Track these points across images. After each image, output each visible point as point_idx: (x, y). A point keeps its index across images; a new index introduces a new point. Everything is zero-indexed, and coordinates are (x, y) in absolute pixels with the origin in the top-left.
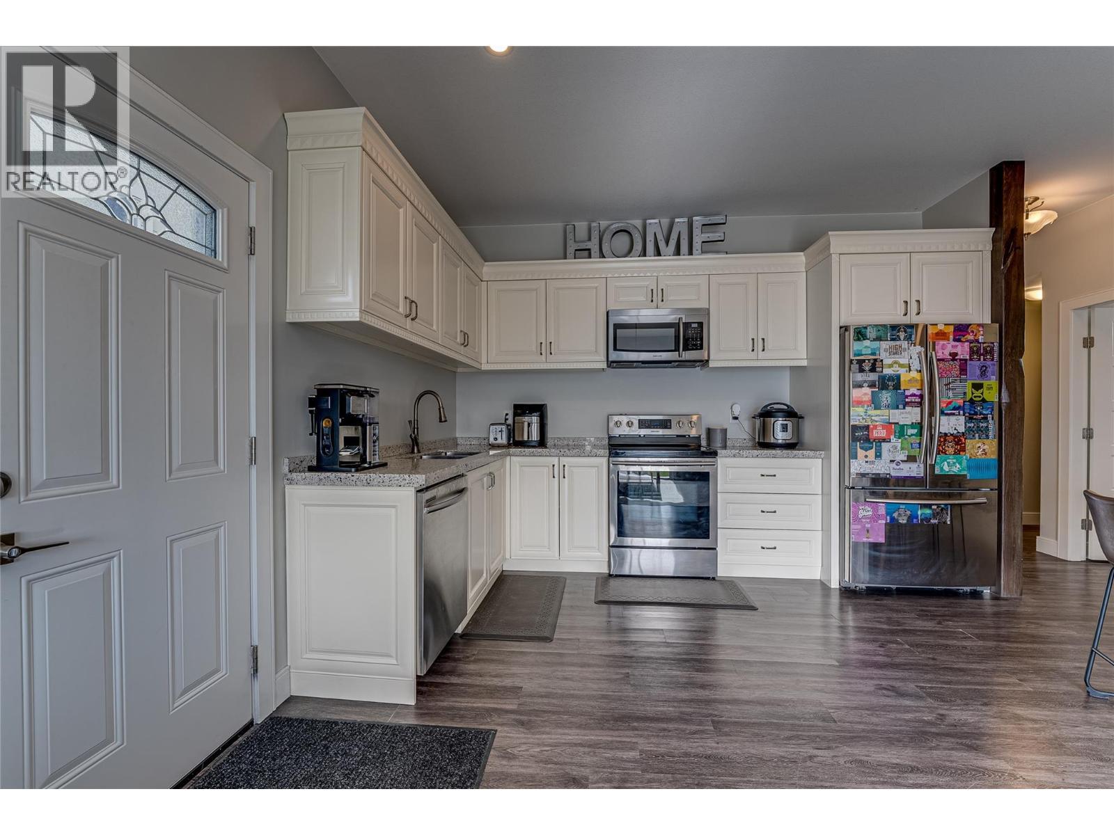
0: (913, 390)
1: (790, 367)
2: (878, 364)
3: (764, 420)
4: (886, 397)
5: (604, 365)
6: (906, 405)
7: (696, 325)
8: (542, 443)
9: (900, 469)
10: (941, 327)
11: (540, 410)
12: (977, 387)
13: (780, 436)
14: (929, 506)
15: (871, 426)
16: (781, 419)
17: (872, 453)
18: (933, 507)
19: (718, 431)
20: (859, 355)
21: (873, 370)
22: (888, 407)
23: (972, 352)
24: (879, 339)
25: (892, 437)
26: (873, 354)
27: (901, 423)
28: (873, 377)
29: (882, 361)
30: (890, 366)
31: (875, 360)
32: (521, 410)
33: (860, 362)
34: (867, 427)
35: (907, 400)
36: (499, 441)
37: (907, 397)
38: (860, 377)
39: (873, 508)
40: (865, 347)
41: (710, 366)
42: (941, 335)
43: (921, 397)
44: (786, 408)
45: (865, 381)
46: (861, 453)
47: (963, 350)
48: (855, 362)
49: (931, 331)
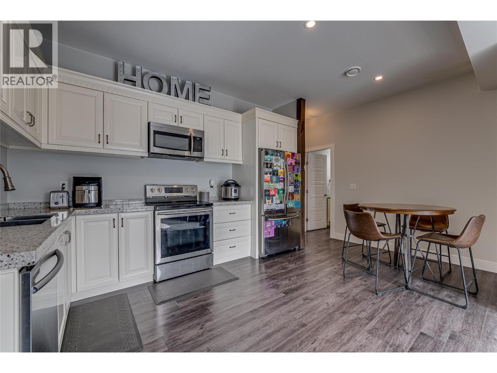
0: (282, 176)
1: (232, 164)
2: (272, 165)
3: (226, 188)
4: (274, 178)
5: (147, 155)
6: (280, 181)
7: (199, 139)
8: (99, 204)
9: (278, 207)
10: (288, 153)
11: (97, 181)
12: (296, 175)
13: (234, 195)
14: (285, 220)
15: (270, 190)
16: (233, 187)
17: (270, 200)
18: (287, 220)
19: (206, 194)
20: (267, 161)
21: (271, 167)
22: (275, 182)
23: (296, 163)
24: (272, 155)
25: (276, 194)
26: (271, 161)
27: (278, 189)
28: (271, 170)
29: (273, 164)
30: (276, 166)
31: (271, 163)
32: (79, 181)
33: (267, 164)
34: (269, 191)
35: (280, 180)
36: (60, 205)
37: (280, 178)
38: (267, 170)
39: (271, 223)
40: (268, 157)
41: (204, 161)
42: (288, 156)
43: (284, 179)
44: (234, 182)
45: (268, 172)
46: (267, 201)
47: (293, 162)
48: (265, 164)
49: (286, 154)
